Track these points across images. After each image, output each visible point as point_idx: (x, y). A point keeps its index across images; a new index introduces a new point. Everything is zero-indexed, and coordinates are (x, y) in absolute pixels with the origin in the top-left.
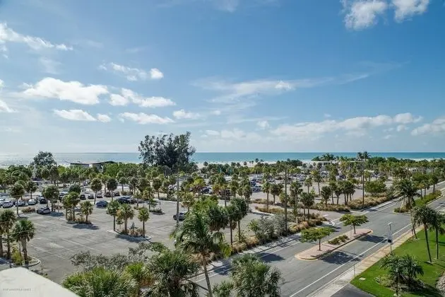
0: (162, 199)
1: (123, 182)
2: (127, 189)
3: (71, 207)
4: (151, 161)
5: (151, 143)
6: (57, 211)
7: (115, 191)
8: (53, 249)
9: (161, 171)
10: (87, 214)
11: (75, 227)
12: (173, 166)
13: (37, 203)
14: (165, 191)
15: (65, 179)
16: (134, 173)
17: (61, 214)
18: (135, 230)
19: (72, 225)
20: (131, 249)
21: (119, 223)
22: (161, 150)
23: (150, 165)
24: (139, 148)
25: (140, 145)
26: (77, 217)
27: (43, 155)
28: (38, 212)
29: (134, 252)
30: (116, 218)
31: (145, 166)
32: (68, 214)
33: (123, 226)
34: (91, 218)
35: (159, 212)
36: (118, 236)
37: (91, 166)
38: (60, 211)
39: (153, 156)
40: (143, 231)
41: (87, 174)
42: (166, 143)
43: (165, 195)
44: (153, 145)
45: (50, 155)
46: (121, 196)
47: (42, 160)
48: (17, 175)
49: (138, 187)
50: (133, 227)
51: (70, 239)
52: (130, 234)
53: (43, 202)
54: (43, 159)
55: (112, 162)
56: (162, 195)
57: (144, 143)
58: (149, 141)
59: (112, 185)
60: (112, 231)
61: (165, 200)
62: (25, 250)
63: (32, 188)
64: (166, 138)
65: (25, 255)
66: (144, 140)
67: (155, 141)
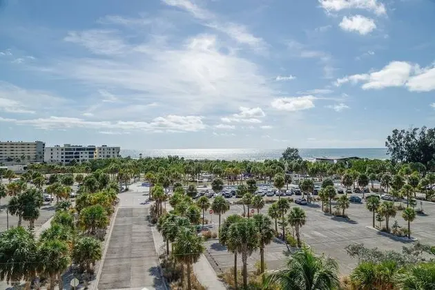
0: (420, 199)
1: (373, 178)
2: (377, 185)
3: (327, 200)
4: (401, 158)
5: (400, 137)
6: (312, 203)
7: (367, 187)
8: (318, 238)
9: (415, 168)
10: (344, 207)
11: (332, 219)
12: (428, 163)
13: (292, 194)
14: (422, 191)
15: (314, 172)
16: (383, 169)
17: (317, 206)
18: (398, 229)
19: (330, 217)
20: (405, 248)
21: (379, 220)
22: (413, 145)
23: (399, 161)
24: (386, 143)
25: (387, 141)
26: (334, 210)
27: (290, 151)
28: (296, 202)
29: (409, 252)
30: (376, 214)
31: (393, 163)
32: (325, 207)
33: (384, 223)
34: (348, 212)
35: (420, 213)
36: (379, 233)
37: (335, 162)
38: (316, 203)
39: (402, 152)
40: (408, 232)
41: (334, 169)
42: (417, 137)
43: (424, 195)
44: (402, 140)
45: (297, 150)
46: (372, 193)
47: (289, 156)
48: (274, 168)
49: (391, 184)
50: (395, 226)
51: (331, 230)
52: (392, 232)
53: (298, 193)
54: (290, 154)
55: (357, 158)
56: (419, 195)
57: (392, 138)
58: (397, 136)
59: (363, 181)
60: (371, 227)
61: (424, 200)
62: (297, 235)
63: (288, 181)
64: (417, 132)
65: (298, 239)
66: (391, 134)
67: (404, 135)
